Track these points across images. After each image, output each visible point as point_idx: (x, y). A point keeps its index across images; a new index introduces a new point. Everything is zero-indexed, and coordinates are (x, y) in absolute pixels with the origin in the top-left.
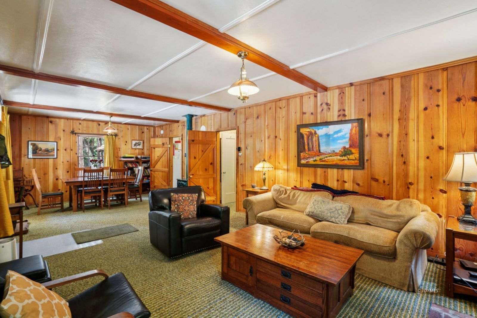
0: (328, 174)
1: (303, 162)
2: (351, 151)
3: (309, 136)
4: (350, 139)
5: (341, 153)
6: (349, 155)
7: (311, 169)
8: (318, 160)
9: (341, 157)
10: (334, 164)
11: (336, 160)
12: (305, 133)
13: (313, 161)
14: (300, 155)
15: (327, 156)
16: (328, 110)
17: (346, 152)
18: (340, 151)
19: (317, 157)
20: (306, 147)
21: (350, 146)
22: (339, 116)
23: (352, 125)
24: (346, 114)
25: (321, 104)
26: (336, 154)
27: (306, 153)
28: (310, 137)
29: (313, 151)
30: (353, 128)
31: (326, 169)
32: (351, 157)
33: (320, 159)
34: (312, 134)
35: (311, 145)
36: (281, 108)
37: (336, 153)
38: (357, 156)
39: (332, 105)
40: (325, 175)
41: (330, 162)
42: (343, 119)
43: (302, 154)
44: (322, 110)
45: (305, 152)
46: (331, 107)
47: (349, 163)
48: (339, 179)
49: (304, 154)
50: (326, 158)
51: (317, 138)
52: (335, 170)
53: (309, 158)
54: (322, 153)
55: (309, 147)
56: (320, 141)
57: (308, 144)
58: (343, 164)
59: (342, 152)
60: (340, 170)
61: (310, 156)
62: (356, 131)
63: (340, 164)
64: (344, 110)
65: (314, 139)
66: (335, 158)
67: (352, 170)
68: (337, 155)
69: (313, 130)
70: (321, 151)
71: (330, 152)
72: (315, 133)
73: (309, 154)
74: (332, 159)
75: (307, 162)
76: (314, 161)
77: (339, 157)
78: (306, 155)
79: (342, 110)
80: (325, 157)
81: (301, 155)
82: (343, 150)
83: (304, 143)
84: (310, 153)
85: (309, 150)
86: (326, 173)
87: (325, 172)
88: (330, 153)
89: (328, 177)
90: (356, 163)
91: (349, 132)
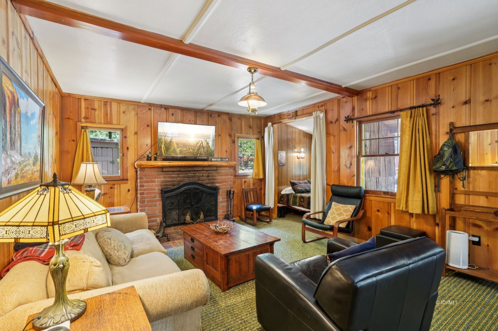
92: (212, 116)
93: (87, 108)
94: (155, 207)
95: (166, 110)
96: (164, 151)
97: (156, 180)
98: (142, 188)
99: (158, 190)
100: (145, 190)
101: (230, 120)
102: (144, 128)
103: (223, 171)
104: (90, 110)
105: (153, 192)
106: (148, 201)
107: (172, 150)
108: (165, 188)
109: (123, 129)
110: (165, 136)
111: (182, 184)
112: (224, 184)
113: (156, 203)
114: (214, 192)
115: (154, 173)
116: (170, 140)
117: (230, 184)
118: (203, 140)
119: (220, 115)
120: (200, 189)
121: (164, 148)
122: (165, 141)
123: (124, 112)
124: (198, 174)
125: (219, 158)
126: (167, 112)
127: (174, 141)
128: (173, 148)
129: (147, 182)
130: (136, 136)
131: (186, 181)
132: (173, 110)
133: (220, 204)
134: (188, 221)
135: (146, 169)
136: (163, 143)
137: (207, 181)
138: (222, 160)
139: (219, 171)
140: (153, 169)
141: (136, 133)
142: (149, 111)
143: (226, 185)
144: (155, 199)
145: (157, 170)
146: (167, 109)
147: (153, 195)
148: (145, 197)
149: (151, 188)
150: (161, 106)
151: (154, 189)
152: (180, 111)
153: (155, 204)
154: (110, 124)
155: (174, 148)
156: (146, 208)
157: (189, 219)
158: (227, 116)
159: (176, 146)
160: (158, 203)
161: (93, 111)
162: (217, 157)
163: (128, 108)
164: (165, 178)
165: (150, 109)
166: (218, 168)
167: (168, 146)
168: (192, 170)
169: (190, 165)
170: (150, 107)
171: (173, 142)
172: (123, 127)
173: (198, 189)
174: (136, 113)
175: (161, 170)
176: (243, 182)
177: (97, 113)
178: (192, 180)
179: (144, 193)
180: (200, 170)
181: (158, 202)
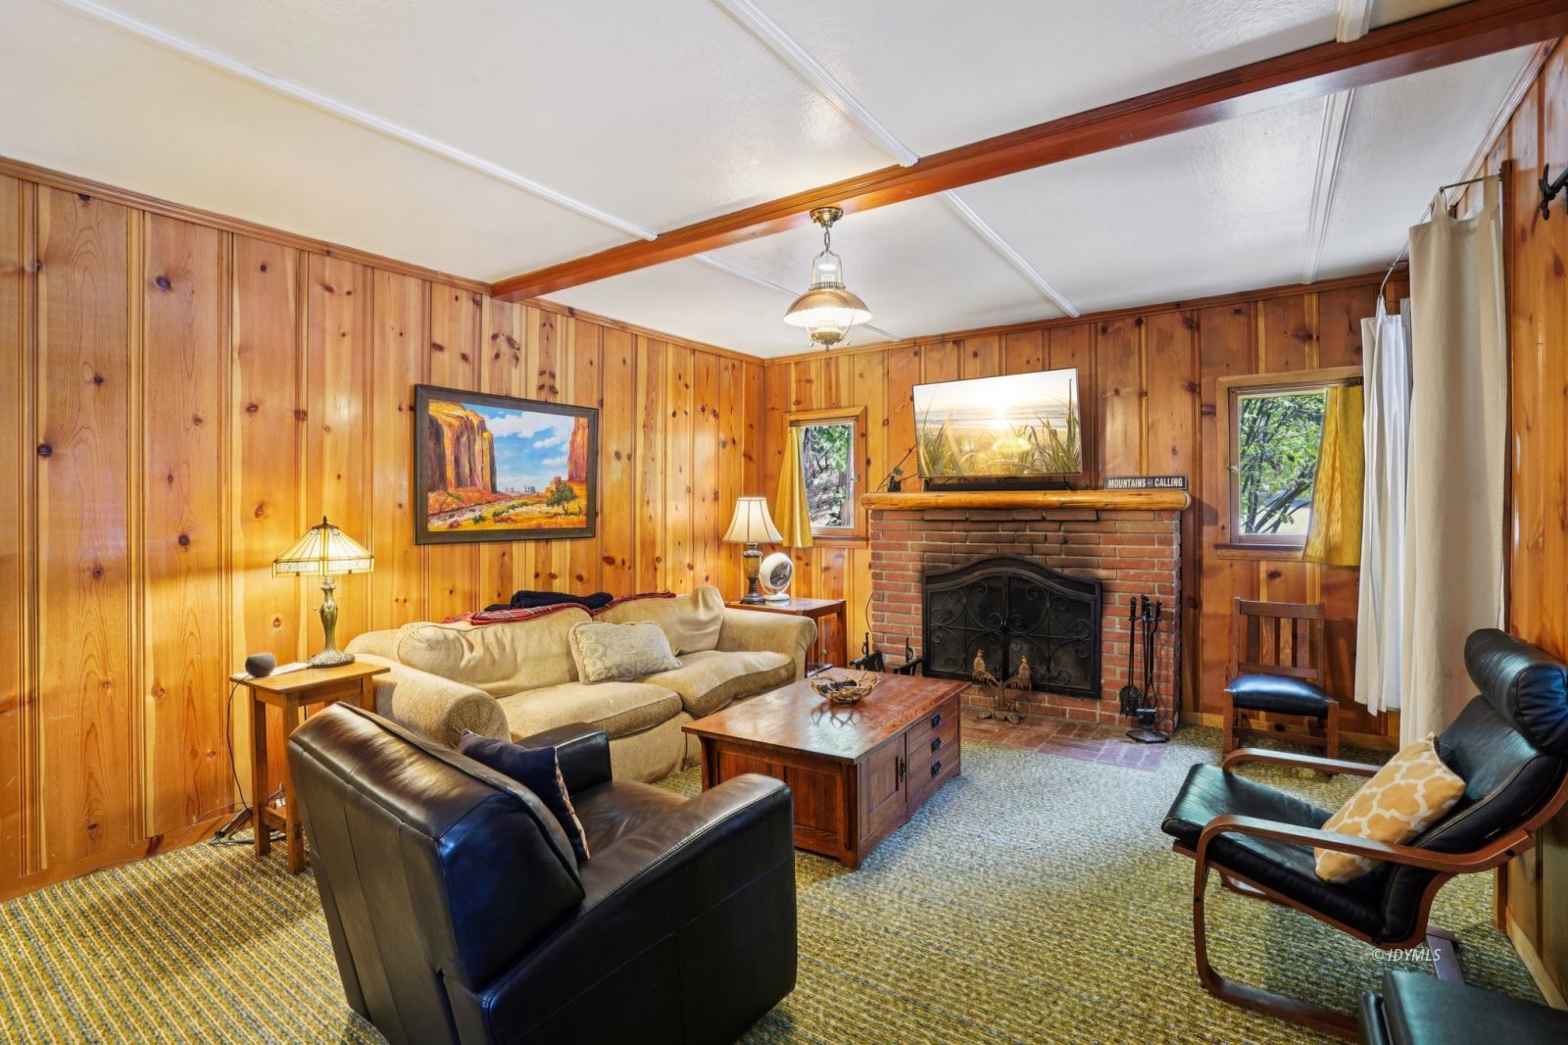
0: (511, 559)
1: (436, 525)
2: (571, 490)
3: (461, 434)
4: (570, 458)
5: (549, 494)
6: (567, 500)
7: (458, 549)
8: (490, 516)
9: (550, 508)
10: (534, 527)
11: (537, 514)
12: (444, 422)
13: (472, 522)
14: (427, 499)
15: (514, 503)
16: (514, 361)
17: (560, 495)
18: (548, 489)
19: (485, 507)
20: (450, 472)
21: (571, 478)
22: (541, 387)
23: (577, 422)
24: (558, 386)
25: (495, 337)
26: (539, 499)
27: (450, 495)
28: (464, 439)
29: (473, 488)
30: (579, 429)
31: (506, 547)
32: (573, 506)
33: (495, 515)
34: (472, 427)
35: (468, 466)
36: (329, 289)
37: (538, 496)
38: (582, 502)
39: (523, 350)
40: (502, 565)
41: (521, 521)
42: (551, 400)
43: (432, 497)
44: (497, 356)
45: (445, 490)
46: (522, 355)
47: (567, 523)
48: (539, 571)
49: (442, 498)
50: (511, 511)
51: (486, 445)
52: (531, 546)
53: (458, 509)
54: (502, 494)
55: (461, 470)
56: (496, 454)
57: (457, 461)
58: (554, 526)
59: (552, 491)
60: (542, 544)
61: (462, 505)
62: (583, 439)
63: (547, 527)
64: (553, 376)
65: (477, 447)
66: (536, 509)
67: (568, 543)
68: (540, 502)
69: (476, 414)
70: (499, 488)
71: (523, 491)
72: (483, 427)
73: (458, 498)
74: (527, 513)
75: (451, 526)
76: (477, 520)
77: (544, 508)
78: (450, 499)
79: (547, 374)
80: (509, 508)
81: (431, 501)
82: (554, 489)
83: (441, 458)
84: (461, 492)
85: (459, 482)
86: (506, 558)
87: (504, 554)
88: (522, 496)
89: (511, 569)
90: (581, 523)
91: (570, 438)
92: (1110, 330)
93: (799, 381)
94: (906, 616)
95: (959, 346)
96: (927, 464)
97: (909, 543)
98: (878, 562)
99: (913, 571)
100: (883, 568)
101: (1193, 325)
102: (903, 406)
103: (1128, 527)
104: (803, 382)
105: (902, 576)
106: (892, 598)
107: (945, 460)
108: (930, 568)
109: (857, 416)
110: (925, 422)
111: (976, 558)
112: (1132, 572)
113: (907, 605)
114: (1087, 597)
115: (901, 523)
116: (936, 433)
117: (1157, 575)
118: (1035, 423)
119: (1143, 319)
120: (1032, 581)
121: (926, 455)
122: (925, 435)
123: (861, 375)
124: (1028, 533)
125: (1142, 478)
126: (962, 350)
127: (949, 433)
128: (950, 453)
129: (888, 547)
130: (886, 428)
131: (991, 551)
132: (978, 341)
133: (1116, 644)
134: (981, 673)
135: (885, 513)
136: (922, 442)
137: (1063, 556)
138: (1150, 483)
139: (1107, 526)
140: (900, 513)
141: (886, 423)
142: (917, 359)
143: (1137, 577)
144: (907, 594)
145: (910, 515)
146: (962, 343)
147: (901, 583)
148: (885, 585)
149: (897, 562)
150: (942, 340)
151: (903, 568)
152: (997, 337)
153: (906, 608)
154: (837, 408)
155: (952, 455)
156: (886, 614)
157: (982, 668)
158: (1178, 315)
159: (955, 449)
160: (913, 606)
161: (809, 385)
162: (1131, 474)
163: (870, 363)
164: (932, 541)
165: (916, 354)
166: (1104, 516)
167: (936, 446)
168: (1004, 519)
169: (998, 504)
170: (917, 349)
171: (947, 437)
172: (857, 411)
173: (1027, 581)
174: (886, 371)
175: (918, 516)
176: (1263, 575)
177: (814, 387)
178: (1006, 549)
179: (881, 574)
180: (1033, 518)
181: (913, 603)
